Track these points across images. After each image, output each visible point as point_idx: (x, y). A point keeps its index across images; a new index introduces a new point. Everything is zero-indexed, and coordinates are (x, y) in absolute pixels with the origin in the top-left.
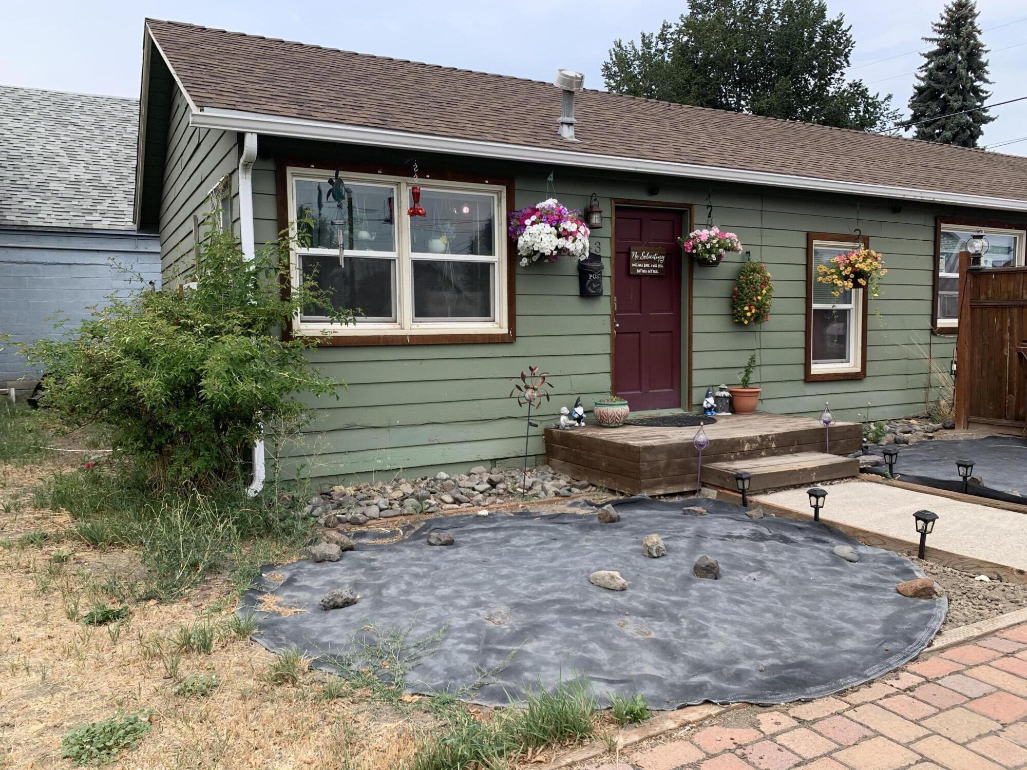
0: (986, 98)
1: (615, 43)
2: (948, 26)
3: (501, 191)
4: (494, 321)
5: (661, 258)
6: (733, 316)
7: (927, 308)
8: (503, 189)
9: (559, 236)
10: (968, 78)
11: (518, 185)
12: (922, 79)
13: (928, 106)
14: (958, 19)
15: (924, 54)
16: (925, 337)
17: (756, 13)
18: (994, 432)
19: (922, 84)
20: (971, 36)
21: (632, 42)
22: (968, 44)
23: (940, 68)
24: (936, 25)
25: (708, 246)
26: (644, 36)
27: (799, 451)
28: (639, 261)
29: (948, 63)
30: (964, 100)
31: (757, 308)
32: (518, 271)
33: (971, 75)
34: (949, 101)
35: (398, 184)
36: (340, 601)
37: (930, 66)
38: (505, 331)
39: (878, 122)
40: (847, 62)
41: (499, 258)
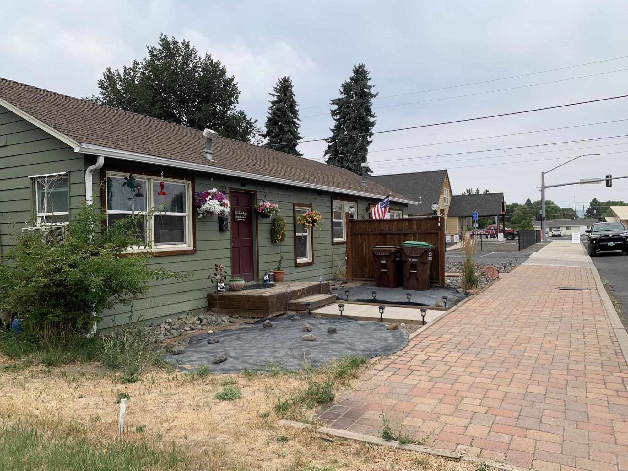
0: (299, 127)
1: (107, 69)
2: (280, 90)
3: (189, 184)
4: (186, 244)
5: (246, 214)
6: (272, 239)
7: (330, 234)
8: (190, 182)
9: (221, 205)
10: (291, 117)
11: (196, 181)
12: (271, 114)
13: (274, 128)
14: (284, 87)
15: (270, 102)
16: (330, 246)
17: (188, 66)
18: (362, 283)
19: (270, 116)
20: (291, 96)
21: (118, 70)
22: (290, 100)
23: (278, 110)
24: (275, 88)
25: (269, 210)
26: (125, 68)
27: (313, 294)
28: (238, 215)
29: (282, 108)
30: (290, 127)
31: (282, 236)
32: (197, 220)
33: (292, 115)
34: (283, 127)
35: (149, 179)
36: (223, 359)
37: (273, 108)
38: (192, 248)
39: (252, 134)
40: (237, 101)
41: (188, 213)
